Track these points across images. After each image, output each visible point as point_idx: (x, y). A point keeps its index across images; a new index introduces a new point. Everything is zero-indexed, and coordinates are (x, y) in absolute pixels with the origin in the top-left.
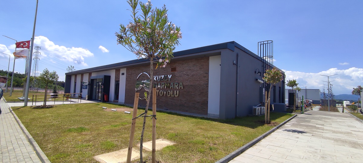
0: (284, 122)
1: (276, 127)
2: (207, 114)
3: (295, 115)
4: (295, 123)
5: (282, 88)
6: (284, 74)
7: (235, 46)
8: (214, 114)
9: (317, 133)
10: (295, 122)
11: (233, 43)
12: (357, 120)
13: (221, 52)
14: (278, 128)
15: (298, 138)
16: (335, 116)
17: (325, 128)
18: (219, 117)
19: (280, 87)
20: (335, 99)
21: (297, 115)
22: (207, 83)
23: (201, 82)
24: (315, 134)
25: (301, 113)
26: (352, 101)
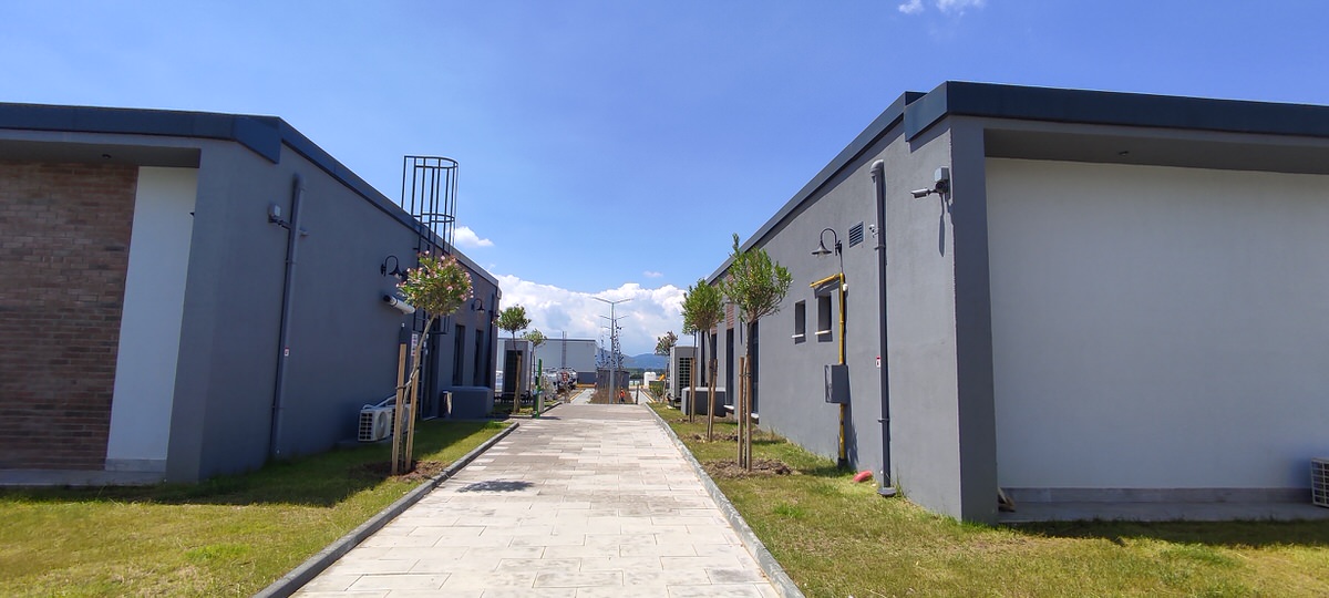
0: (465, 458)
1: (430, 482)
2: (100, 461)
3: (512, 426)
4: (503, 454)
5: (485, 335)
6: (497, 288)
7: (283, 141)
8: (145, 462)
9: (554, 482)
10: (502, 451)
11: (275, 123)
12: (658, 424)
13: (199, 151)
14: (435, 486)
15: (490, 514)
16: (617, 416)
17: (582, 459)
18: (164, 470)
19: (479, 332)
20: (626, 366)
21: (518, 425)
22: (110, 299)
23: (75, 292)
24: (549, 486)
25: (534, 417)
26: (661, 370)
